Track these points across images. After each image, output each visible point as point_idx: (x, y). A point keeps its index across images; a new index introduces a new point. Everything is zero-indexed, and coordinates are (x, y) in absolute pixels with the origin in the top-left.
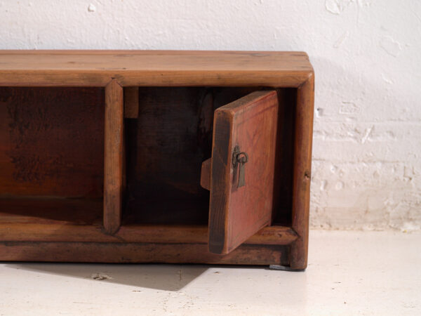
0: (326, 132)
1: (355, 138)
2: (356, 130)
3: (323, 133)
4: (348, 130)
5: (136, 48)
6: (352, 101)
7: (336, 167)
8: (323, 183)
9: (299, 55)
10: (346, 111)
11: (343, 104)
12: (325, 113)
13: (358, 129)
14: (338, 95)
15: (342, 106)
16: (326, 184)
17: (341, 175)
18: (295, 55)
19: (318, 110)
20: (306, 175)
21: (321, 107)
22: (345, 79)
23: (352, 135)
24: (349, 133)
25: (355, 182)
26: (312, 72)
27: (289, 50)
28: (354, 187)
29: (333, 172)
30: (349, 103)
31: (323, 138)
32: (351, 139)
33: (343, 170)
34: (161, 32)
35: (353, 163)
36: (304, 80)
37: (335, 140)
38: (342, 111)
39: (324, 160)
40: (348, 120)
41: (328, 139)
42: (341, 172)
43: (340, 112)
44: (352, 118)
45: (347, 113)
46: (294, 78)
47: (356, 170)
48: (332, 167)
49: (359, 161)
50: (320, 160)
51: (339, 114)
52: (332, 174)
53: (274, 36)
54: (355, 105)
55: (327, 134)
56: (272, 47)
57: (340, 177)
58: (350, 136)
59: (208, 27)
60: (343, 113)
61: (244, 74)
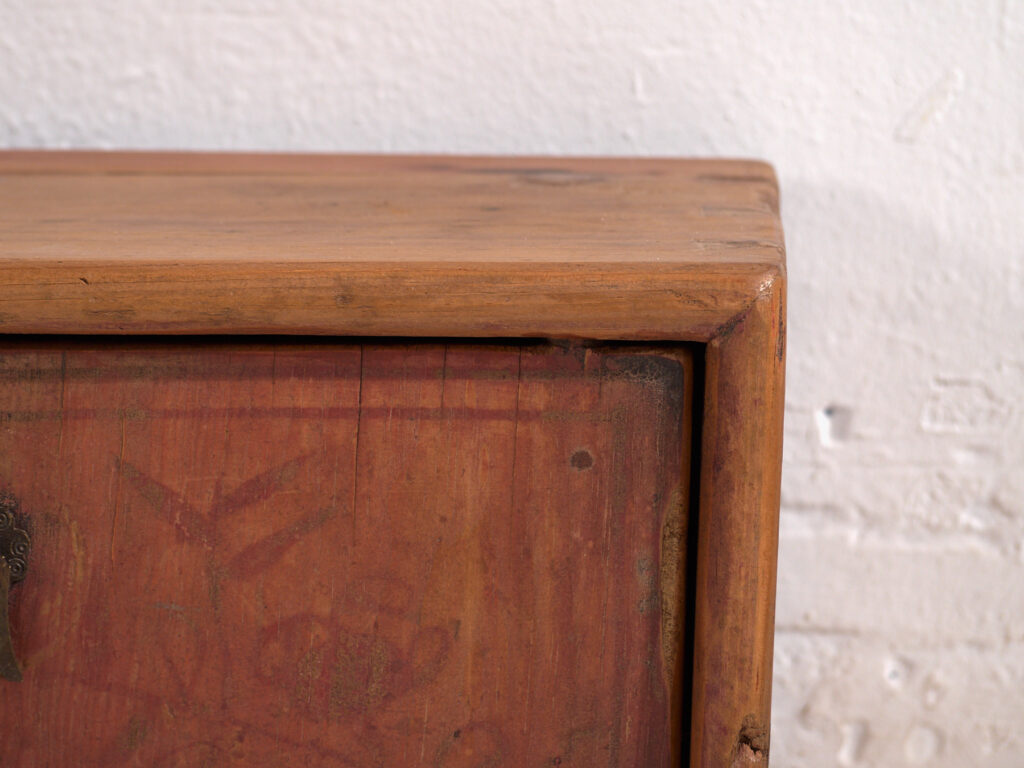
0: (863, 512)
1: (993, 536)
2: (995, 503)
3: (854, 514)
4: (963, 504)
5: (25, 142)
6: (977, 376)
7: (909, 666)
8: (848, 731)
9: (736, 179)
10: (954, 420)
11: (940, 390)
12: (859, 426)
13: (1004, 497)
14: (917, 349)
15: (935, 398)
16: (864, 738)
17: (931, 697)
18: (723, 179)
19: (830, 411)
20: (745, 739)
21: (844, 400)
22: (946, 279)
23: (977, 523)
24: (965, 517)
25: (994, 730)
26: (777, 267)
27: (702, 152)
28: (986, 749)
29: (895, 684)
30: (964, 383)
31: (853, 535)
32: (975, 543)
33: (940, 677)
34: (135, 71)
35: (980, 646)
36: (735, 306)
37: (901, 544)
38: (934, 417)
39: (855, 632)
40: (962, 457)
41: (873, 540)
42: (929, 684)
43: (926, 424)
44: (980, 450)
45: (957, 429)
46: (688, 296)
47: (995, 677)
48: (889, 665)
49: (1007, 639)
50: (836, 631)
51: (919, 430)
52: (889, 695)
53: (633, 89)
54: (989, 394)
55: (870, 520)
56: (625, 137)
57: (927, 708)
58: (968, 529)
59: (342, 46)
60: (939, 427)
61: (462, 278)
